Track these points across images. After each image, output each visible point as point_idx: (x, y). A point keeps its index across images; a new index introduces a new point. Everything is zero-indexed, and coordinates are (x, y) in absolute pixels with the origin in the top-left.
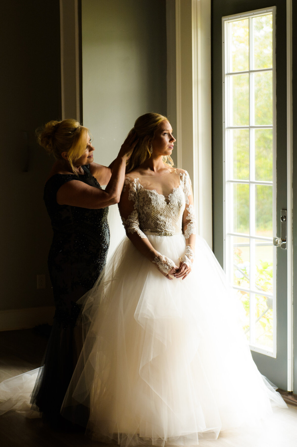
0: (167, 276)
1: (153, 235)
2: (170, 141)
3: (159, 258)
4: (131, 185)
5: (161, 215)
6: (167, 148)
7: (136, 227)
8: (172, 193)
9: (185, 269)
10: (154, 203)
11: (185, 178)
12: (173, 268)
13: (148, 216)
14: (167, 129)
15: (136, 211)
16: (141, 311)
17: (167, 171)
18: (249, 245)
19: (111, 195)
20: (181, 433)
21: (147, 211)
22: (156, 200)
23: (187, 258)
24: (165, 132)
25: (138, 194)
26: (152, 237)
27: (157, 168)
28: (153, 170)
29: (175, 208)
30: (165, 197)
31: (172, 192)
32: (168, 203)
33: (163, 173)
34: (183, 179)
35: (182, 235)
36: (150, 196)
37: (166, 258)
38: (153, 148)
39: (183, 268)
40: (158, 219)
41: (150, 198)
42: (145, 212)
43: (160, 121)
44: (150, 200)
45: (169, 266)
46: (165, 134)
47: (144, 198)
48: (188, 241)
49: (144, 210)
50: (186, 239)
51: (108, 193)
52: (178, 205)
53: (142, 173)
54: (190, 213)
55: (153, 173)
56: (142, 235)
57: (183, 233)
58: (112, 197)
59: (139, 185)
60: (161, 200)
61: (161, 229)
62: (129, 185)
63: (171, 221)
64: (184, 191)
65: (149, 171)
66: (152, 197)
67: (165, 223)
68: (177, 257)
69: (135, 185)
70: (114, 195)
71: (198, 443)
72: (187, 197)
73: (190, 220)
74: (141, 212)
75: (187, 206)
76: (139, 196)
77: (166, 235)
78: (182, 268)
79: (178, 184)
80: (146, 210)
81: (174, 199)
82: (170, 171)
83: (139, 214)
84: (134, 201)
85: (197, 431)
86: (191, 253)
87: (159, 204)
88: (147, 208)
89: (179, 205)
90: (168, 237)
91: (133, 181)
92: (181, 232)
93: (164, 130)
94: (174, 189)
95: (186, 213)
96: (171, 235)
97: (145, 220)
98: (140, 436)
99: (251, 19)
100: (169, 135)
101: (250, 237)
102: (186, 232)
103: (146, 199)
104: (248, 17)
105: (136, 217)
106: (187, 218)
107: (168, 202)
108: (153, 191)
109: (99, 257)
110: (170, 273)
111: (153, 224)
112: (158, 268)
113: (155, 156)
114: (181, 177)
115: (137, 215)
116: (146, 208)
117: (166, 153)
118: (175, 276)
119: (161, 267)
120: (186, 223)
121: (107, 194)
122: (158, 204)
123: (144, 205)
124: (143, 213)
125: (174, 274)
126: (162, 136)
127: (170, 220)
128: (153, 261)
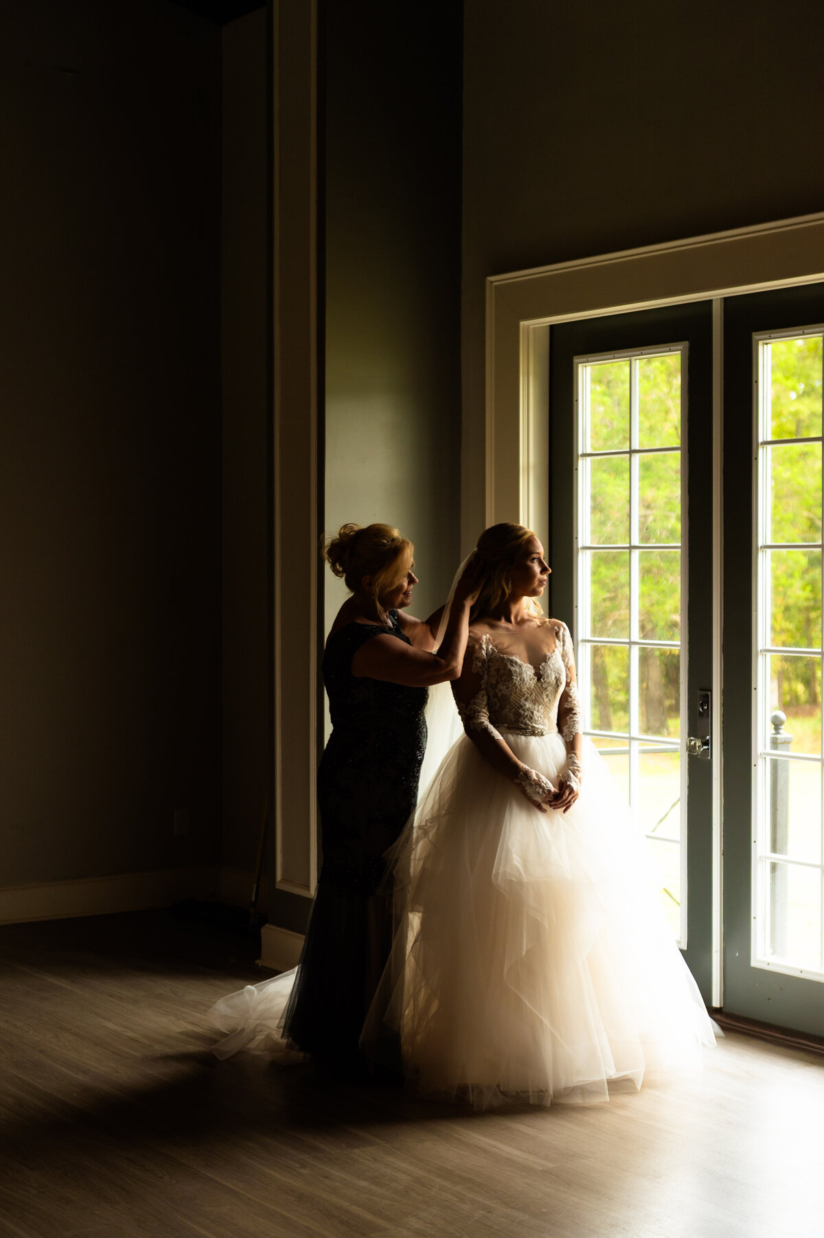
0: (539, 807)
1: (512, 734)
2: (542, 572)
3: (526, 775)
4: (477, 647)
5: (526, 700)
6: (536, 583)
7: (485, 720)
8: (546, 662)
9: (570, 794)
10: (516, 680)
11: (564, 635)
12: (549, 791)
13: (504, 700)
14: (538, 551)
15: (484, 692)
16: (501, 869)
17: (532, 624)
18: (628, 752)
19: (449, 664)
20: (577, 1080)
21: (503, 692)
22: (521, 674)
23: (572, 775)
24: (535, 556)
25: (488, 662)
26: (511, 737)
27: (516, 618)
28: (509, 620)
29: (550, 688)
30: (534, 668)
31: (545, 659)
32: (539, 680)
33: (526, 626)
34: (561, 638)
35: (559, 735)
36: (509, 666)
37: (537, 775)
38: (512, 583)
39: (567, 793)
40: (522, 707)
41: (510, 671)
42: (500, 695)
43: (526, 537)
44: (510, 674)
45: (543, 788)
46: (534, 559)
47: (499, 670)
48: (571, 746)
49: (497, 691)
50: (566, 742)
51: (444, 659)
52: (555, 682)
53: (493, 626)
54: (571, 697)
55: (510, 626)
56: (496, 734)
57: (560, 731)
58: (450, 668)
59: (490, 647)
60: (528, 673)
61: (526, 724)
62: (473, 647)
63: (542, 711)
64: (564, 656)
65: (503, 623)
66: (513, 669)
67: (532, 713)
68: (553, 772)
69: (484, 646)
70: (454, 664)
71: (607, 1098)
72: (568, 668)
73: (573, 710)
74: (492, 694)
75: (568, 684)
76: (489, 667)
77: (533, 733)
78: (564, 793)
79: (553, 646)
80: (500, 690)
81: (549, 671)
82: (538, 622)
83: (489, 699)
84: (481, 674)
85: (604, 1078)
86: (577, 767)
87: (526, 680)
88: (505, 687)
89: (557, 682)
90: (537, 737)
91: (480, 638)
92: (556, 729)
93: (534, 553)
94: (548, 654)
95: (566, 697)
96: (542, 735)
97: (497, 708)
98: (502, 1089)
99: (633, 362)
100: (541, 563)
101: (631, 739)
102: (565, 729)
103: (502, 672)
104: (628, 358)
105: (485, 703)
106: (567, 706)
107: (539, 675)
108: (514, 658)
109: (411, 774)
110: (544, 802)
111: (511, 716)
112: (524, 793)
113: (516, 598)
114: (557, 634)
115: (485, 698)
116: (501, 687)
117: (534, 593)
118: (551, 806)
119: (529, 790)
120: (565, 714)
121: (443, 661)
122: (524, 680)
123: (498, 682)
124: (496, 696)
125: (550, 802)
126: (529, 563)
127: (540, 708)
128: (516, 781)
